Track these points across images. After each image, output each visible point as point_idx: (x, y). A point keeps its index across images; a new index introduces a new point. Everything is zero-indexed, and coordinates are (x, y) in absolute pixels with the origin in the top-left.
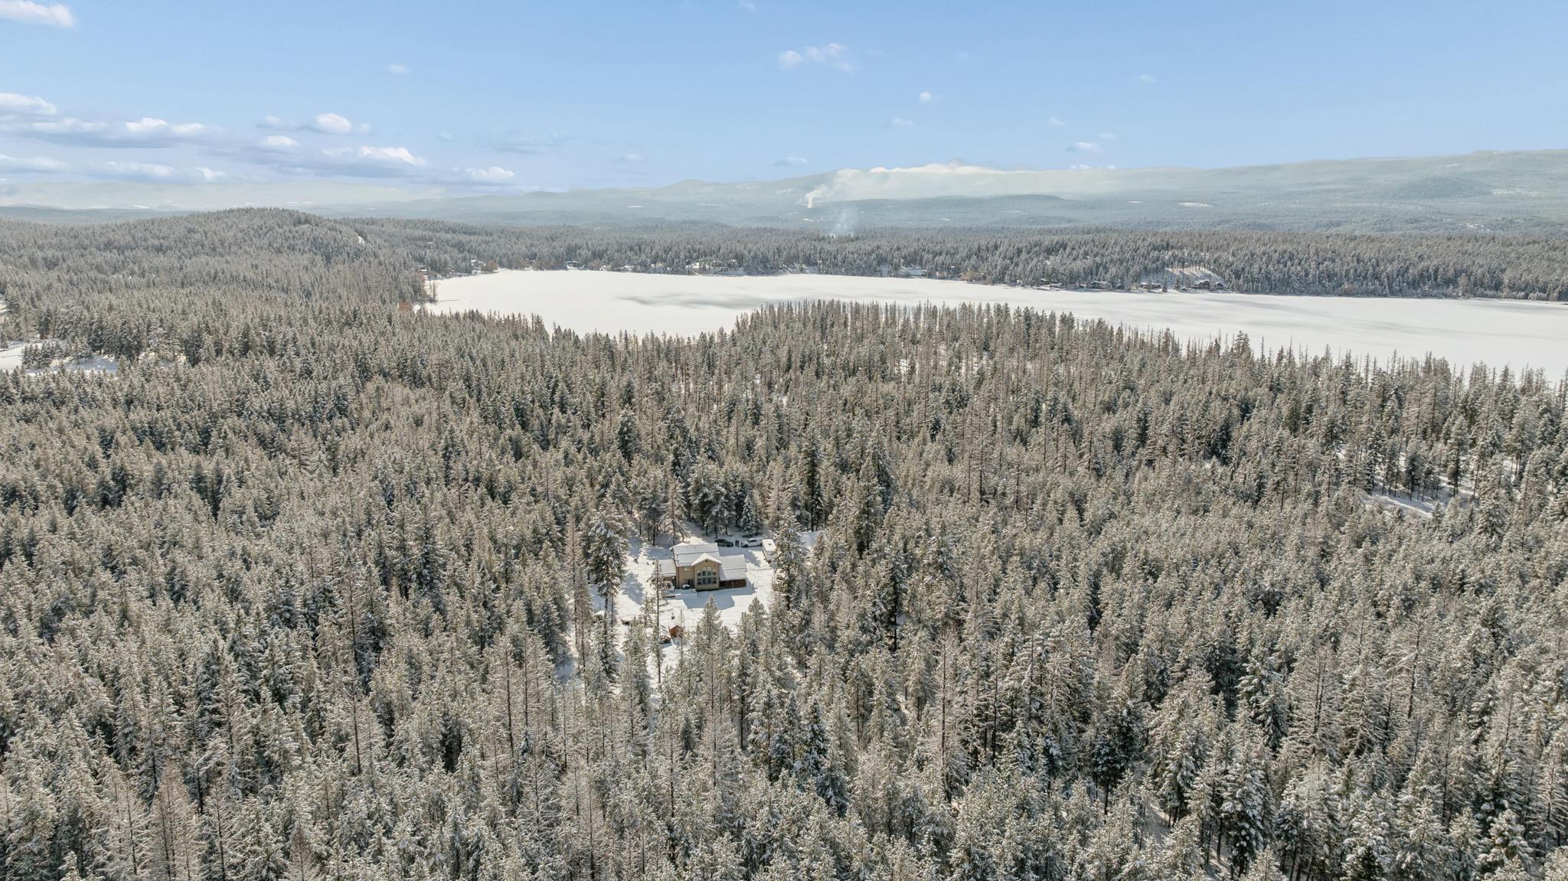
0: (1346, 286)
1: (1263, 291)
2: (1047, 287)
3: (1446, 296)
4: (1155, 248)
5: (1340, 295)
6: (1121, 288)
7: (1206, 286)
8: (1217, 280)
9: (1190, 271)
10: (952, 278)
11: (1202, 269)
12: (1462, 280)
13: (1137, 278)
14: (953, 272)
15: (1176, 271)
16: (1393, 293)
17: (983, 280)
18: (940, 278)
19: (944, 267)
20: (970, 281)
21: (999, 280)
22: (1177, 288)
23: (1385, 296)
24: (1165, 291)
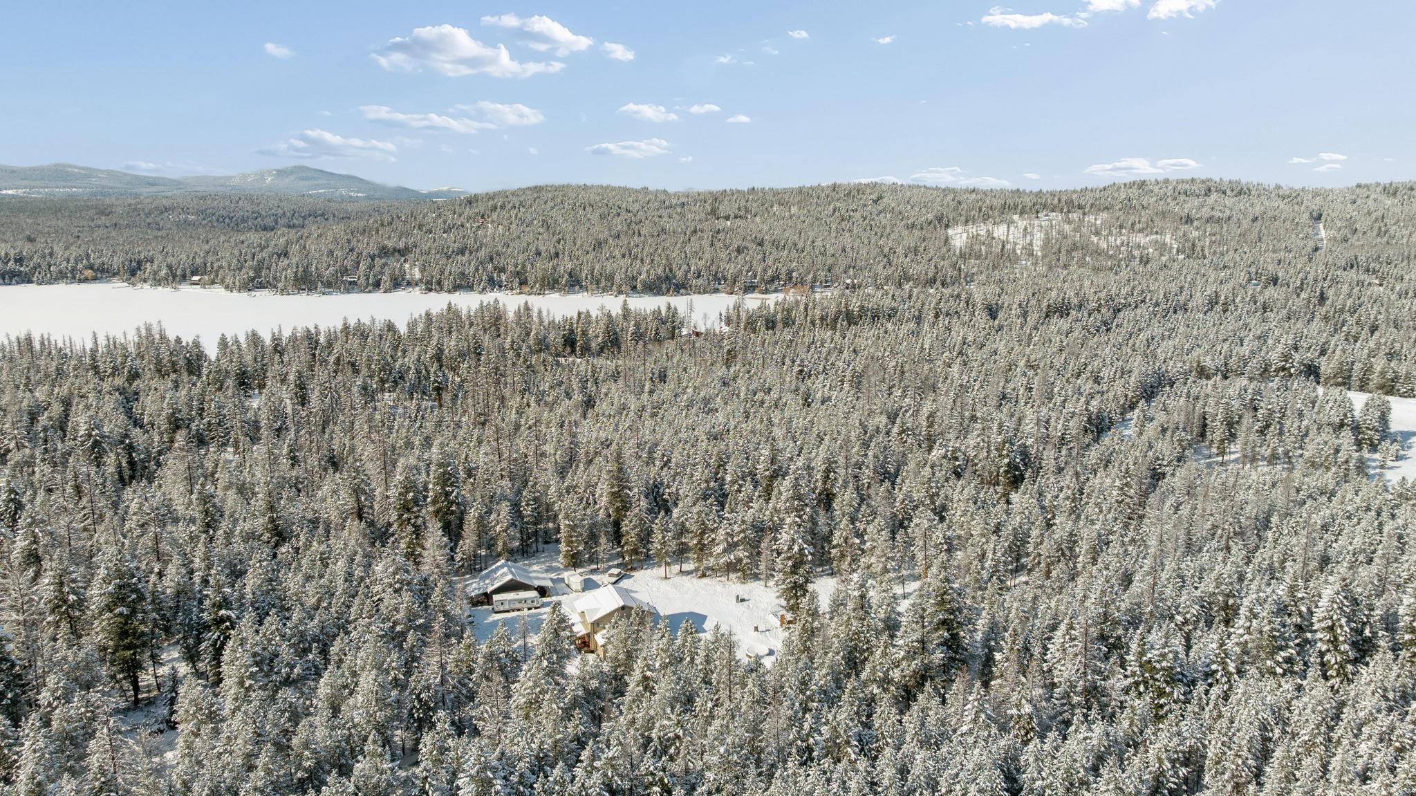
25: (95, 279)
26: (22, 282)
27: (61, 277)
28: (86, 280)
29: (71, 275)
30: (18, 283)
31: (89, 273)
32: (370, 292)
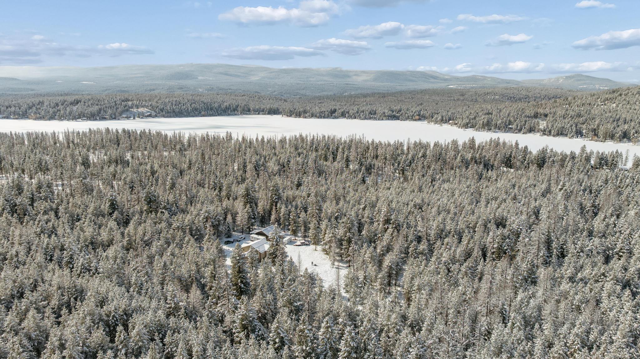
0: (203, 113)
1: (174, 117)
2: (80, 120)
3: (236, 115)
4: (123, 101)
5: (201, 116)
6: (115, 118)
7: (150, 116)
8: (154, 113)
9: (140, 110)
10: (22, 118)
11: (145, 109)
12: (239, 109)
13: (121, 114)
14: (24, 115)
15: (135, 110)
16: (219, 115)
17: (42, 118)
18: (14, 119)
19: (14, 113)
20: (35, 119)
21: (52, 118)
22: (139, 117)
23: (216, 116)
24: (134, 118)
25: (419, 119)
26: (397, 119)
27: (407, 118)
28: (416, 120)
29: (411, 118)
30: (395, 120)
31: (417, 117)
32: (516, 133)
